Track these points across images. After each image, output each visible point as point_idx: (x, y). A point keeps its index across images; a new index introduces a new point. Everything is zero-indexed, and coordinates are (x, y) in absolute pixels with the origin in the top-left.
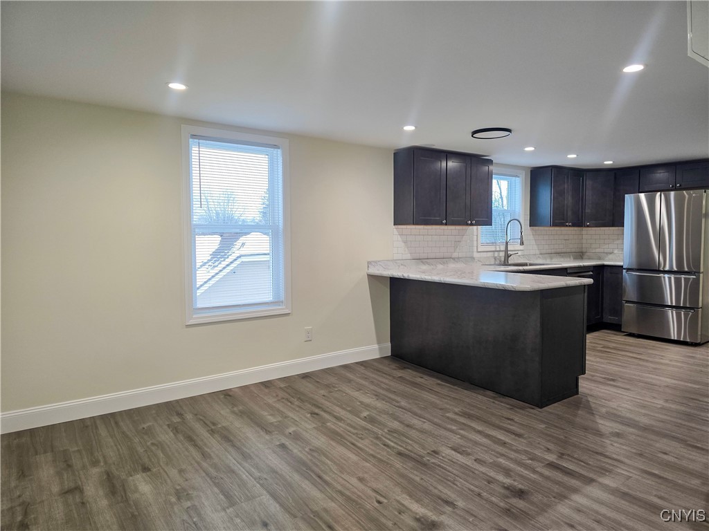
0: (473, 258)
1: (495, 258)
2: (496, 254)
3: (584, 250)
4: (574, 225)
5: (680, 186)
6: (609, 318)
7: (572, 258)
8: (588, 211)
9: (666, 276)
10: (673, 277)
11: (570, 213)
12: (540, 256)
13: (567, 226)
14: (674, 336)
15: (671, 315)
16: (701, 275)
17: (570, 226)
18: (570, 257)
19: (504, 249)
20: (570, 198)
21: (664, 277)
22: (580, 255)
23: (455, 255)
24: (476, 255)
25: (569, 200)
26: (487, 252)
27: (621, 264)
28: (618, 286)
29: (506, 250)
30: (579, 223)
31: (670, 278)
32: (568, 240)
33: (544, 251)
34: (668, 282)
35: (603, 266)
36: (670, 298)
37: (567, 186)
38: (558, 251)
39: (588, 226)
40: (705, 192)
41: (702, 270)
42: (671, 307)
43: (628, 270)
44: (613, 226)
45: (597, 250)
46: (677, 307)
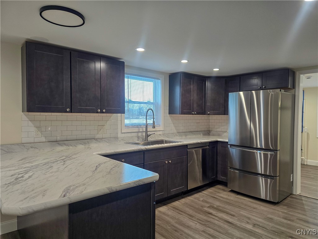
0: (116, 138)
1: (138, 137)
2: (140, 134)
3: (211, 129)
4: (198, 113)
5: (265, 87)
6: (221, 178)
7: (202, 134)
8: (208, 104)
9: (259, 152)
10: (262, 152)
11: (195, 106)
12: (177, 134)
13: (193, 114)
14: (263, 196)
15: (262, 181)
16: (278, 152)
17: (195, 114)
18: (200, 134)
19: (145, 130)
20: (195, 95)
21: (257, 153)
22: (208, 133)
23: (98, 136)
24: (120, 135)
25: (194, 96)
26: (131, 133)
27: (227, 140)
28: (226, 155)
29: (146, 131)
30: (202, 112)
31: (260, 154)
32: (199, 123)
33: (181, 131)
34: (259, 156)
35: (217, 142)
36: (260, 169)
37: (193, 87)
38: (192, 130)
39: (209, 114)
40: (280, 91)
41: (278, 149)
42: (261, 175)
43: (231, 145)
44: (224, 114)
45: (218, 130)
46: (265, 176)
